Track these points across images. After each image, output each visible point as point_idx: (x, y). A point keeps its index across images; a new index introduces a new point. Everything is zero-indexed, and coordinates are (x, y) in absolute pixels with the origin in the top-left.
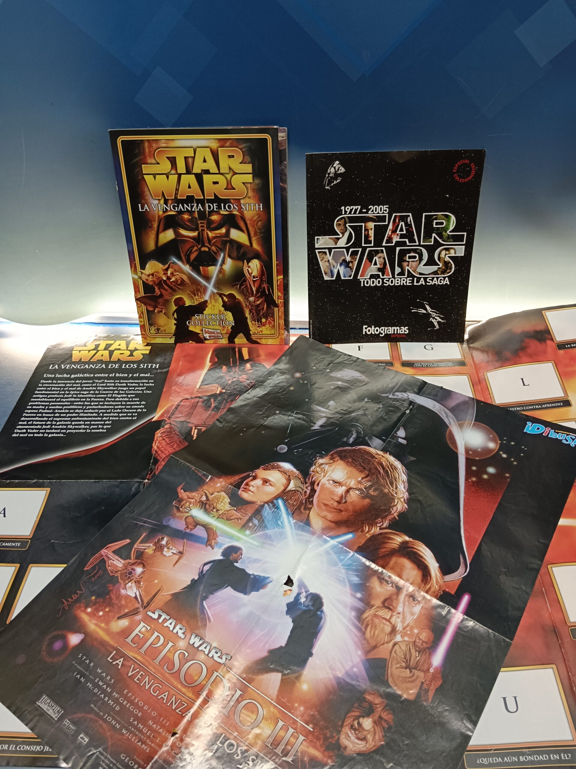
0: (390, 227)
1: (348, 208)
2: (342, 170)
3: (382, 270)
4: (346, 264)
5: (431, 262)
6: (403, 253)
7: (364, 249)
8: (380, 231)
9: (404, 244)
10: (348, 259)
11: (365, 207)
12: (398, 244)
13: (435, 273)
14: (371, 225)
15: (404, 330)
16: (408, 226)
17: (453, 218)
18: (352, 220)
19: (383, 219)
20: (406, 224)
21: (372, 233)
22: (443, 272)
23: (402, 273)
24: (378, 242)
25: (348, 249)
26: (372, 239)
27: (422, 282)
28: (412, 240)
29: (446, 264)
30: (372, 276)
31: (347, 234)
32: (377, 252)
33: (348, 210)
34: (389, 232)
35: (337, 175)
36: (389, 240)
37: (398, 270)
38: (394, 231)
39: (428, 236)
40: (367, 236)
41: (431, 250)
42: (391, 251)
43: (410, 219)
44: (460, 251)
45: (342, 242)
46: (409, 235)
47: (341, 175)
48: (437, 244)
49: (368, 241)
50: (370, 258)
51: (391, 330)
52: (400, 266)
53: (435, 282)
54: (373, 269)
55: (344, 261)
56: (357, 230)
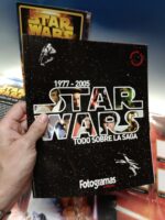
3: (89, 130)
4: (61, 126)
6: (103, 116)
7: (74, 114)
8: (85, 100)
9: (102, 110)
10: (62, 122)
11: (73, 81)
12: (99, 110)
14: (78, 95)
16: (104, 96)
17: (133, 91)
18: (63, 91)
19: (86, 91)
21: (79, 102)
22: (132, 130)
23: (104, 132)
24: (84, 108)
25: (61, 114)
26: (79, 106)
28: (108, 107)
29: (133, 123)
30: (82, 136)
31: (60, 103)
33: (60, 84)
34: (91, 101)
35: (49, 55)
37: (101, 130)
38: (95, 100)
39: (118, 104)
42: (94, 115)
43: (105, 91)
45: (56, 109)
47: (53, 55)
49: (76, 108)
52: (102, 126)
54: (82, 130)
55: (59, 124)
56: (68, 99)
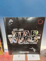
0: (24, 33)
1: (15, 29)
2: (12, 21)
5: (33, 40)
13: (34, 42)
15: (28, 52)
20: (28, 32)
27: (31, 43)
32: (22, 38)
36: (24, 35)
40: (19, 35)
41: (33, 37)
44: (39, 38)
46: (28, 35)
48: (34, 36)
50: (20, 39)
51: (25, 52)
53: (34, 43)
